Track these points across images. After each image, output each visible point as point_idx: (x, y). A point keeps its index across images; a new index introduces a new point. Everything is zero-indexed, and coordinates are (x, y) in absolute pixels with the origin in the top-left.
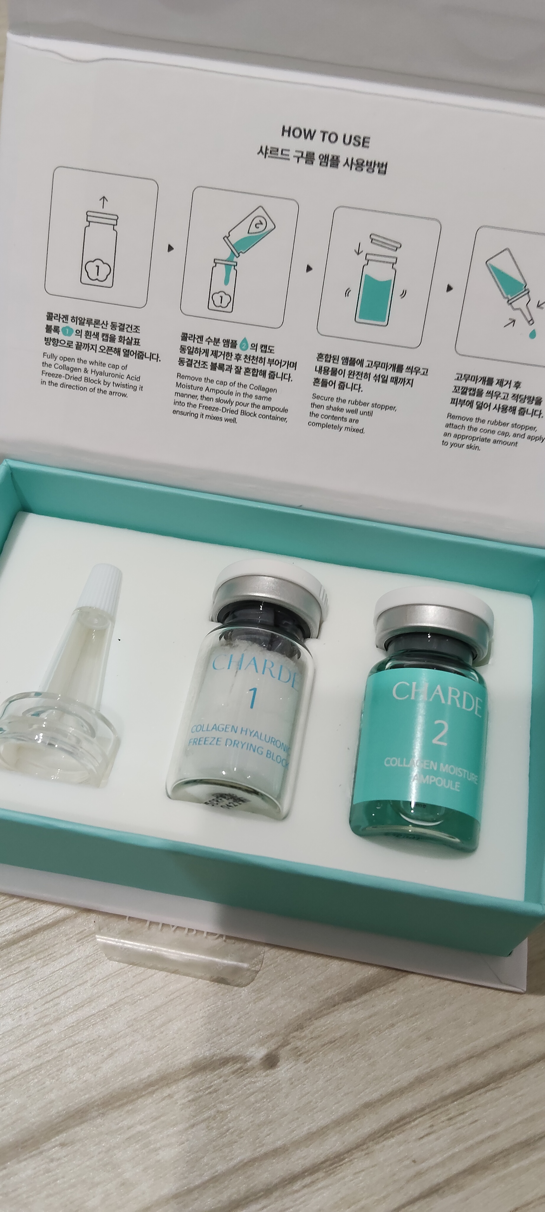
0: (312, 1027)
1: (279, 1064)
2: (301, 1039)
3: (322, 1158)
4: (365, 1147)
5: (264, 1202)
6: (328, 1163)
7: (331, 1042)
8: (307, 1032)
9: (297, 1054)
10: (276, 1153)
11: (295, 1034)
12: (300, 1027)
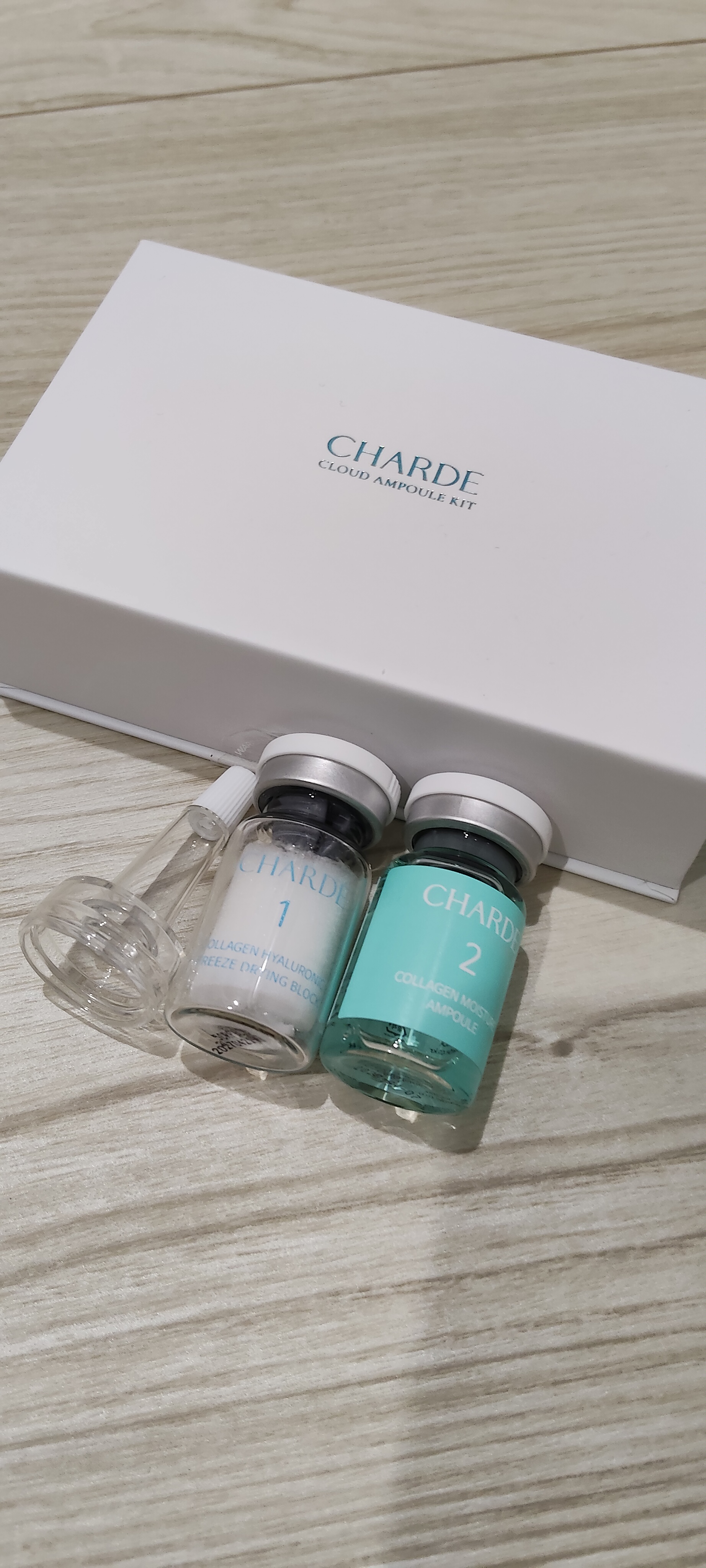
0: (615, 1028)
1: (571, 1054)
2: (601, 1035)
3: (604, 1161)
4: (656, 1163)
5: (528, 1188)
6: (610, 1168)
7: (636, 1047)
8: (610, 1029)
9: (595, 1049)
10: (552, 1141)
11: (596, 1028)
12: (603, 1023)
